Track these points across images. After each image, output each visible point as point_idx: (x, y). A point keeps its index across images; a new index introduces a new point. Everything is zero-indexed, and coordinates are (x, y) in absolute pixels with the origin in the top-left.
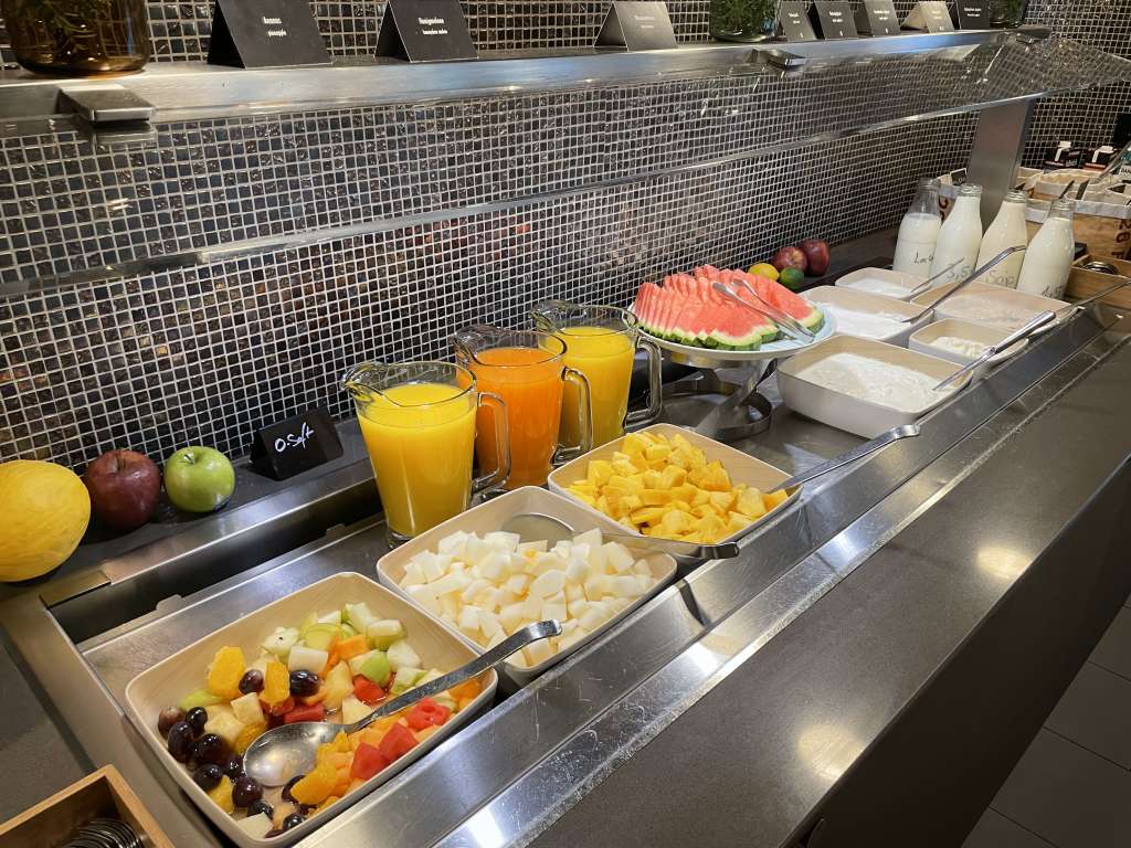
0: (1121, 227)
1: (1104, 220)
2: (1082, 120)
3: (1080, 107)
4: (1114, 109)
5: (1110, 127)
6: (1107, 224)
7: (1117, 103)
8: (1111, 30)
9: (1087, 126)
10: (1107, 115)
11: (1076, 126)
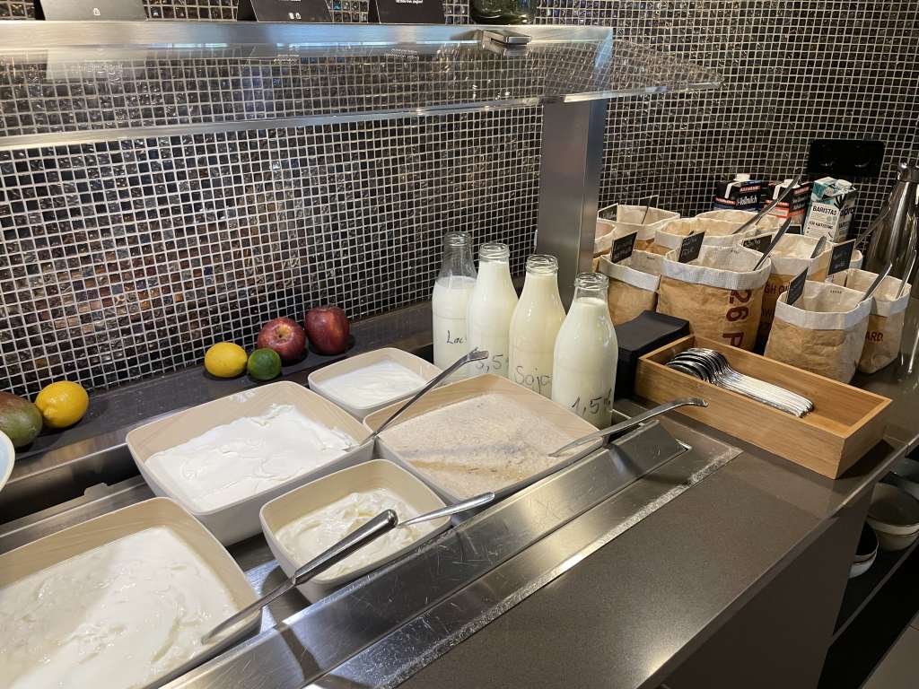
0: (732, 301)
1: (709, 291)
2: (765, 148)
3: (760, 133)
4: (805, 134)
5: (801, 156)
6: (713, 295)
7: (807, 127)
8: (792, 39)
9: (771, 156)
10: (796, 141)
11: (757, 155)
